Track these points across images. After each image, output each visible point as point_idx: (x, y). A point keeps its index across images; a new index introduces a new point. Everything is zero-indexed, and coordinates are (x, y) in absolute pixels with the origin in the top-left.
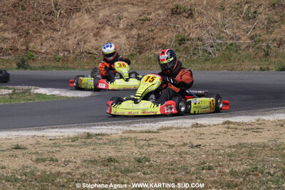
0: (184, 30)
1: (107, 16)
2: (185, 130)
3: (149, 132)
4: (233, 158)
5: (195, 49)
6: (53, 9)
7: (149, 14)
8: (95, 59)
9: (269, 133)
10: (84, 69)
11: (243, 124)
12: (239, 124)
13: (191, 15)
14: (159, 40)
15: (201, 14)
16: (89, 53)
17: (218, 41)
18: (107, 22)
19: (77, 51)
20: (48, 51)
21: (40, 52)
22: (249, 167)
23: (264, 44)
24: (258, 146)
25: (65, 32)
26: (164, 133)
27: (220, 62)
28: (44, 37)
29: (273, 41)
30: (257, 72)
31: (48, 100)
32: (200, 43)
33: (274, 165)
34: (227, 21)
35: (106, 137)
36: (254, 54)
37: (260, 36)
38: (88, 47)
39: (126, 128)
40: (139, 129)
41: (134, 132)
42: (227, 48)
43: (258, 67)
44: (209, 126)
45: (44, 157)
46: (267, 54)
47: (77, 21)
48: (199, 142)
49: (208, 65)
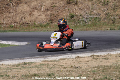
0: (73, 11)
1: (35, 5)
2: (72, 60)
3: (55, 61)
4: (95, 73)
5: (79, 20)
6: (9, 2)
7: (56, 3)
8: (30, 26)
9: (113, 60)
10: (24, 31)
11: (101, 56)
12: (98, 56)
13: (76, 4)
14: (61, 16)
15: (81, 3)
16: (27, 23)
17: (90, 16)
18: (35, 8)
19: (21, 23)
20: (7, 23)
21: (3, 24)
22: (103, 77)
23: (112, 17)
24: (107, 67)
25: (15, 14)
26: (62, 61)
27: (91, 26)
28: (5, 16)
29: (117, 16)
30: (109, 31)
31: (6, 47)
32: (81, 17)
33: (115, 76)
34: (94, 6)
35: (33, 64)
36: (107, 22)
37: (110, 13)
38: (26, 20)
39: (43, 59)
40: (49, 60)
41: (47, 61)
42: (94, 19)
43: (109, 29)
44: (84, 57)
45: (3, 74)
46: (114, 22)
47: (21, 8)
48: (79, 65)
49: (85, 28)
